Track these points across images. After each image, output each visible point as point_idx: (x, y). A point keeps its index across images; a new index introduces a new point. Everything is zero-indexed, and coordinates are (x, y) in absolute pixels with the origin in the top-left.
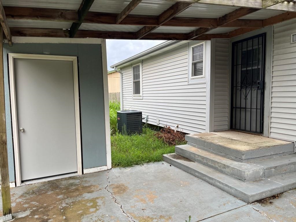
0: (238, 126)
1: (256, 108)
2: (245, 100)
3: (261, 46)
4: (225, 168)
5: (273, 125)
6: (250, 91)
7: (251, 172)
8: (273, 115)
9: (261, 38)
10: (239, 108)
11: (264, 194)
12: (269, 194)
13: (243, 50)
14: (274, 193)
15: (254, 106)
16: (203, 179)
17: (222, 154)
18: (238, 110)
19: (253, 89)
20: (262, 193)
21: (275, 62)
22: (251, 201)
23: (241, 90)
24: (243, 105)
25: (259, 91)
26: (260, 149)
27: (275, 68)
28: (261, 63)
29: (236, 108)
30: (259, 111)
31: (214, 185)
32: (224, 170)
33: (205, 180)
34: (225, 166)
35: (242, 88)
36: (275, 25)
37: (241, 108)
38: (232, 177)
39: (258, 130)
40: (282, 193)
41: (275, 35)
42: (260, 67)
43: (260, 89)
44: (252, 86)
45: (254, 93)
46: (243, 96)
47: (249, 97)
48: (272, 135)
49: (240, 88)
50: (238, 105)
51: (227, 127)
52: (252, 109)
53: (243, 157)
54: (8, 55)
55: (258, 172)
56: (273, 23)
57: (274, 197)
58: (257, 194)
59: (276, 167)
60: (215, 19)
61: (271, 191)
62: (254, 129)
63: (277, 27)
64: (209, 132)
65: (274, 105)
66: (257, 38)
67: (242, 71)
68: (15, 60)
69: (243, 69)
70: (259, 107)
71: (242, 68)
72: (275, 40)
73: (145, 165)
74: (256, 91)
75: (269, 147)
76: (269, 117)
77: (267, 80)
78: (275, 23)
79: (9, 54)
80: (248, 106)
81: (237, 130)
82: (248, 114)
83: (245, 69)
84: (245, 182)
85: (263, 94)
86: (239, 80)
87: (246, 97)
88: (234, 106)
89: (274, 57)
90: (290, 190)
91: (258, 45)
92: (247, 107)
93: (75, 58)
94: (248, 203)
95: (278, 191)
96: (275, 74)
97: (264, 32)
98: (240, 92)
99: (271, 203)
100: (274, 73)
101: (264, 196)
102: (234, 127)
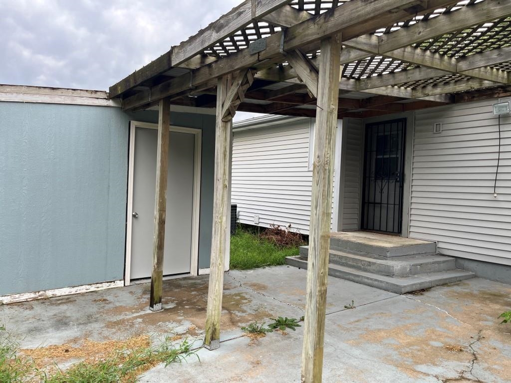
0: (370, 226)
1: (393, 203)
2: (380, 194)
3: (400, 132)
4: (370, 266)
5: (412, 223)
6: (387, 184)
7: (399, 267)
8: (413, 212)
9: (400, 124)
10: (372, 203)
11: (414, 287)
12: (418, 287)
13: (380, 134)
14: (423, 287)
15: (391, 201)
16: (346, 279)
17: (362, 253)
18: (371, 206)
19: (391, 181)
20: (413, 285)
21: (415, 152)
22: (403, 292)
23: (375, 182)
24: (378, 200)
25: (398, 184)
26: (403, 247)
27: (416, 159)
28: (399, 151)
29: (369, 203)
30: (397, 207)
31: (360, 283)
32: (369, 267)
33: (349, 280)
34: (370, 263)
35: (376, 179)
36: (417, 111)
37: (375, 203)
38: (379, 274)
39: (396, 230)
40: (431, 288)
41: (417, 122)
42: (399, 156)
43: (398, 182)
44: (389, 178)
45: (392, 185)
46: (378, 190)
47: (385, 190)
48: (412, 235)
49: (373, 178)
50: (372, 200)
51: (356, 227)
52: (389, 205)
53: (388, 254)
54: (130, 122)
55: (405, 268)
56: (415, 109)
57: (423, 290)
58: (408, 286)
59: (421, 264)
60: (358, 100)
61: (420, 284)
62: (390, 229)
63: (419, 113)
64: (336, 232)
65: (414, 200)
66: (396, 123)
67: (377, 159)
68: (137, 128)
69: (379, 157)
70: (397, 202)
71: (377, 155)
72: (417, 128)
73: (267, 268)
74: (394, 183)
75: (412, 245)
76: (408, 214)
77: (406, 172)
78: (418, 108)
79: (132, 122)
80: (384, 201)
81: (370, 229)
82: (384, 212)
83: (381, 157)
84: (393, 277)
85: (402, 187)
86: (373, 169)
87: (382, 190)
88: (366, 200)
89: (415, 146)
90: (437, 286)
91: (398, 131)
92: (382, 202)
93: (200, 131)
94: (401, 294)
95: (426, 286)
96: (416, 165)
97: (404, 117)
98: (374, 184)
99: (421, 294)
100: (414, 164)
101: (414, 288)
102: (365, 227)
